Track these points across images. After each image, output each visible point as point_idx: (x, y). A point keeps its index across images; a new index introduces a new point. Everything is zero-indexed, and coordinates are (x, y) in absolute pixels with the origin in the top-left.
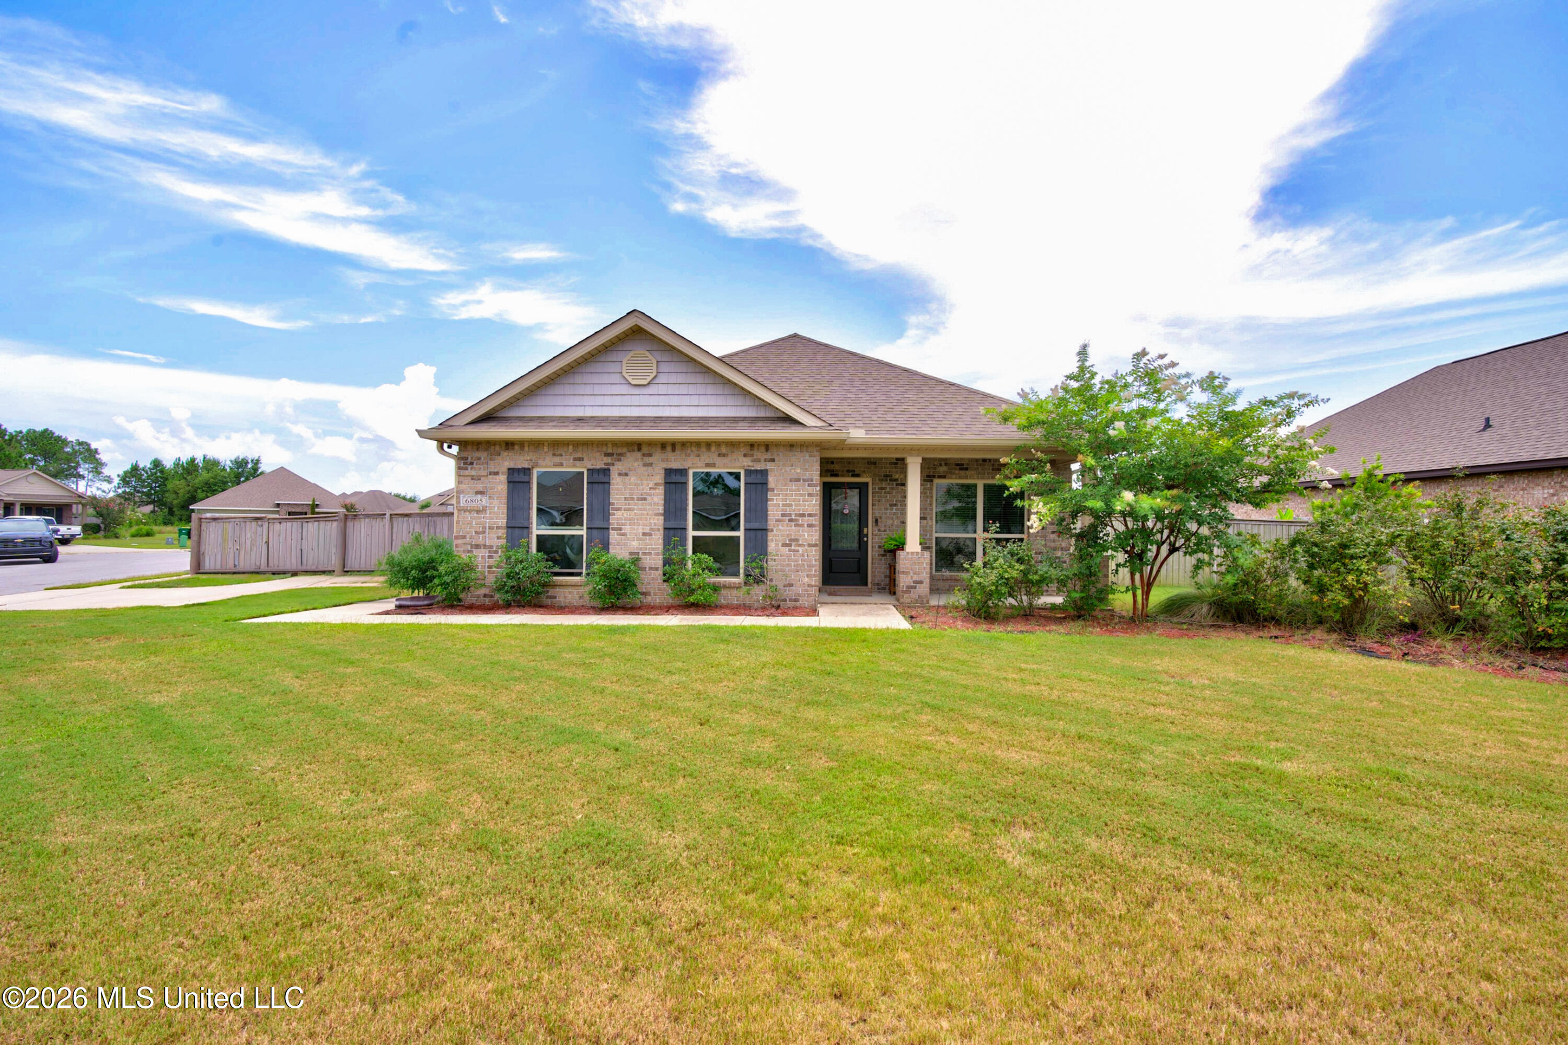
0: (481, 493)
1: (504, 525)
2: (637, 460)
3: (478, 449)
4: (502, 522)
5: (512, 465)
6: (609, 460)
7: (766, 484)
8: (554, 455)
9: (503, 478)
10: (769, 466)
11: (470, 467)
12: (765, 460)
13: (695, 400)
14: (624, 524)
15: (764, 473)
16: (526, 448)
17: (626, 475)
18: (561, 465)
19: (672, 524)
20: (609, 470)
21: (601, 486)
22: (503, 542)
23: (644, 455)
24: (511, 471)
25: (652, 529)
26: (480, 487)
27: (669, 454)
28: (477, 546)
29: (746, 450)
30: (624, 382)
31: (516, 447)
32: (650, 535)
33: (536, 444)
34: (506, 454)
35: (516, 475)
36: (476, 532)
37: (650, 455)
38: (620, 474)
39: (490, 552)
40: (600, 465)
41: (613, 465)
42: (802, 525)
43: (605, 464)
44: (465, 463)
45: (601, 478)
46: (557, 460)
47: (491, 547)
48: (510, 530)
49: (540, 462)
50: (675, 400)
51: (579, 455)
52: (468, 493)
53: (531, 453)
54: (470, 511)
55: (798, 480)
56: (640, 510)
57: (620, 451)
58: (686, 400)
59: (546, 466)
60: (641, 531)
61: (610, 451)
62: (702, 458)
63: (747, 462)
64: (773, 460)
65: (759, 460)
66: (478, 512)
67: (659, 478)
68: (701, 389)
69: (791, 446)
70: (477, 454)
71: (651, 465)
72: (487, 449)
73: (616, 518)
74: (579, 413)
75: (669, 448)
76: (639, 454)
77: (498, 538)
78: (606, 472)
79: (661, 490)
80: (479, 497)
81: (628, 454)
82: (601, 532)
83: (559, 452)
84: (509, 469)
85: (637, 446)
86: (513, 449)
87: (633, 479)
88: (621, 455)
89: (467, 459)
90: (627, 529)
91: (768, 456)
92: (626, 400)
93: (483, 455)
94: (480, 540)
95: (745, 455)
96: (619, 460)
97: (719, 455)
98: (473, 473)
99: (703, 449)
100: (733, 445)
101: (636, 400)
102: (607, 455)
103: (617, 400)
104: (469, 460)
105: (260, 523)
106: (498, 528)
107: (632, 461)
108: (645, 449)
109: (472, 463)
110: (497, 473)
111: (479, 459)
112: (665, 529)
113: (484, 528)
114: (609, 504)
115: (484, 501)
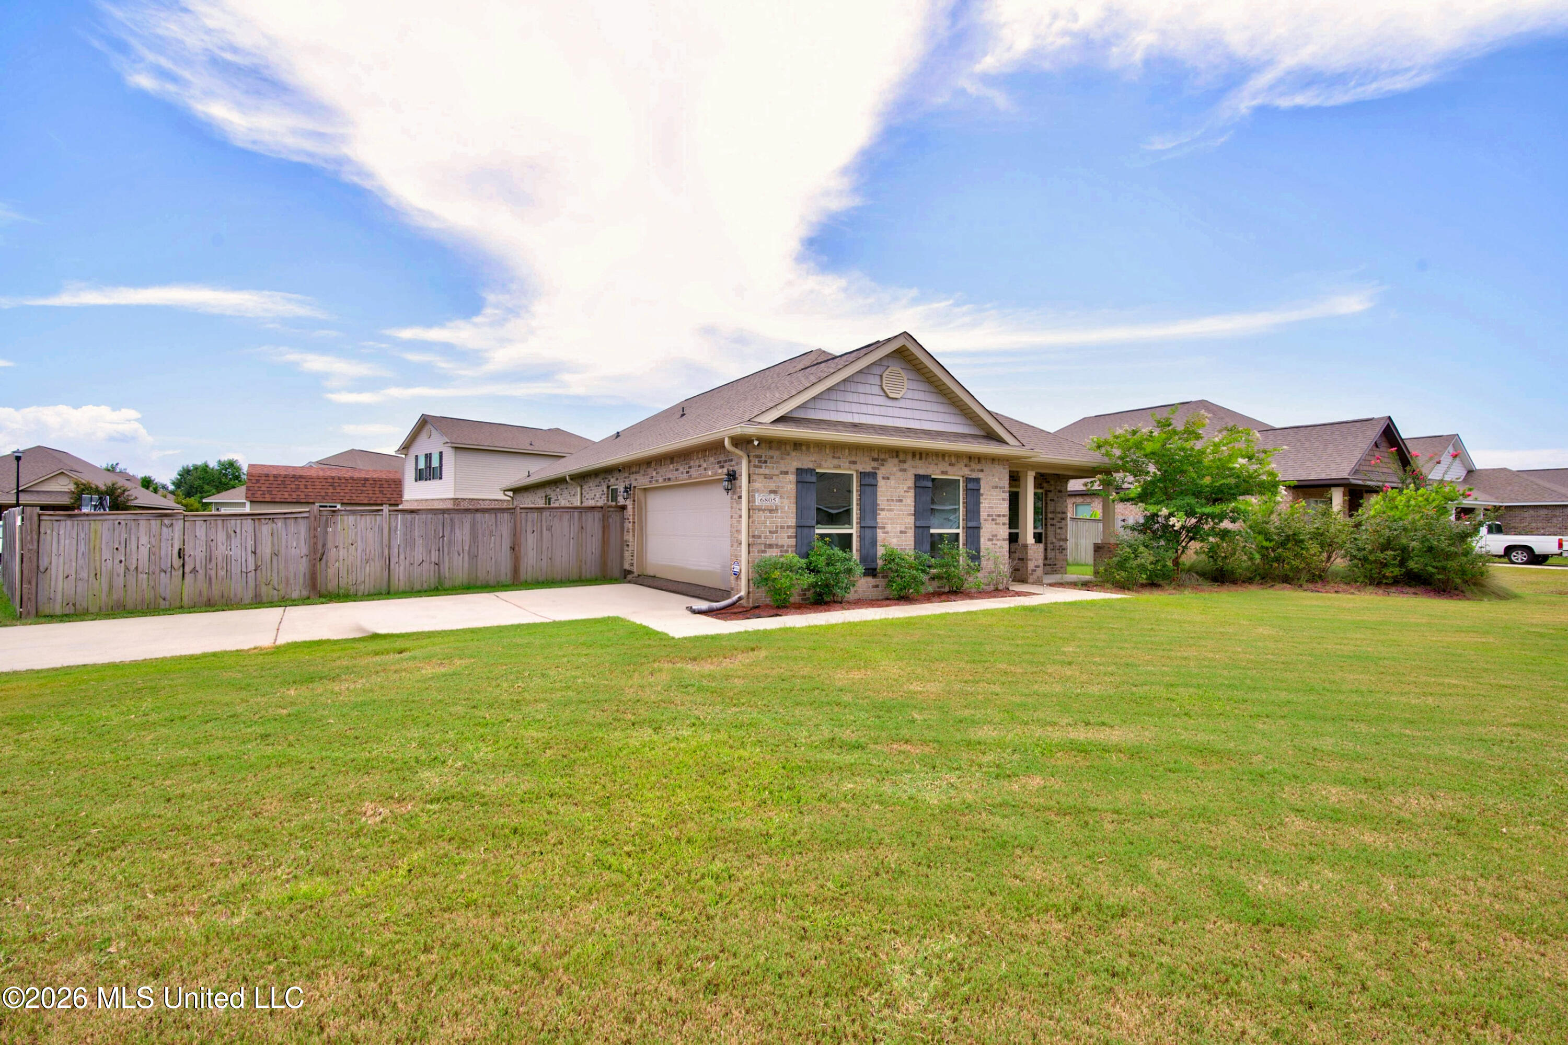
0: (774, 492)
1: (794, 524)
2: (895, 466)
3: (770, 448)
4: (792, 521)
5: (800, 466)
6: (875, 464)
7: (979, 490)
8: (834, 457)
9: (792, 478)
10: (980, 475)
11: (764, 465)
12: (978, 471)
13: (930, 416)
14: (886, 523)
15: (977, 480)
16: (812, 450)
17: (888, 478)
18: (839, 467)
19: (920, 523)
20: (876, 473)
21: (871, 488)
22: (793, 542)
23: (900, 461)
24: (799, 471)
25: (906, 528)
26: (773, 486)
27: (918, 462)
28: (771, 546)
29: (966, 461)
30: (882, 394)
31: (804, 448)
32: (905, 532)
33: (820, 446)
34: (794, 454)
35: (804, 475)
36: (770, 532)
37: (904, 462)
38: (884, 478)
39: (781, 551)
40: (868, 469)
41: (878, 469)
42: (998, 524)
43: (873, 468)
44: (760, 462)
45: (871, 481)
46: (836, 462)
47: (782, 546)
48: (799, 530)
49: (823, 463)
50: (917, 415)
51: (853, 459)
52: (763, 492)
53: (815, 455)
54: (764, 510)
55: (996, 487)
56: (898, 510)
57: (882, 456)
58: (925, 415)
59: (828, 468)
60: (899, 529)
61: (876, 456)
62: (940, 466)
63: (966, 472)
64: (982, 471)
65: (972, 470)
66: (771, 511)
67: (910, 483)
68: (935, 407)
69: (994, 459)
70: (771, 453)
71: (905, 470)
72: (779, 448)
73: (882, 517)
74: (857, 419)
75: (918, 457)
76: (896, 461)
77: (789, 537)
78: (874, 475)
79: (911, 494)
80: (772, 496)
81: (889, 460)
82: (869, 528)
83: (837, 455)
84: (797, 469)
85: (895, 452)
86: (801, 450)
87: (892, 482)
88: (883, 460)
89: (761, 457)
90: (889, 527)
91: (979, 467)
92: (883, 411)
93: (776, 454)
94: (773, 540)
95: (966, 466)
96: (883, 465)
97: (950, 465)
98: (767, 472)
99: (940, 459)
100: (958, 456)
101: (890, 412)
102: (874, 460)
103: (876, 410)
104: (763, 459)
105: (167, 521)
106: (788, 527)
107: (891, 467)
108: (902, 456)
109: (766, 462)
110: (786, 473)
111: (772, 457)
112: (916, 527)
113: (777, 527)
114: (877, 505)
115: (776, 500)
